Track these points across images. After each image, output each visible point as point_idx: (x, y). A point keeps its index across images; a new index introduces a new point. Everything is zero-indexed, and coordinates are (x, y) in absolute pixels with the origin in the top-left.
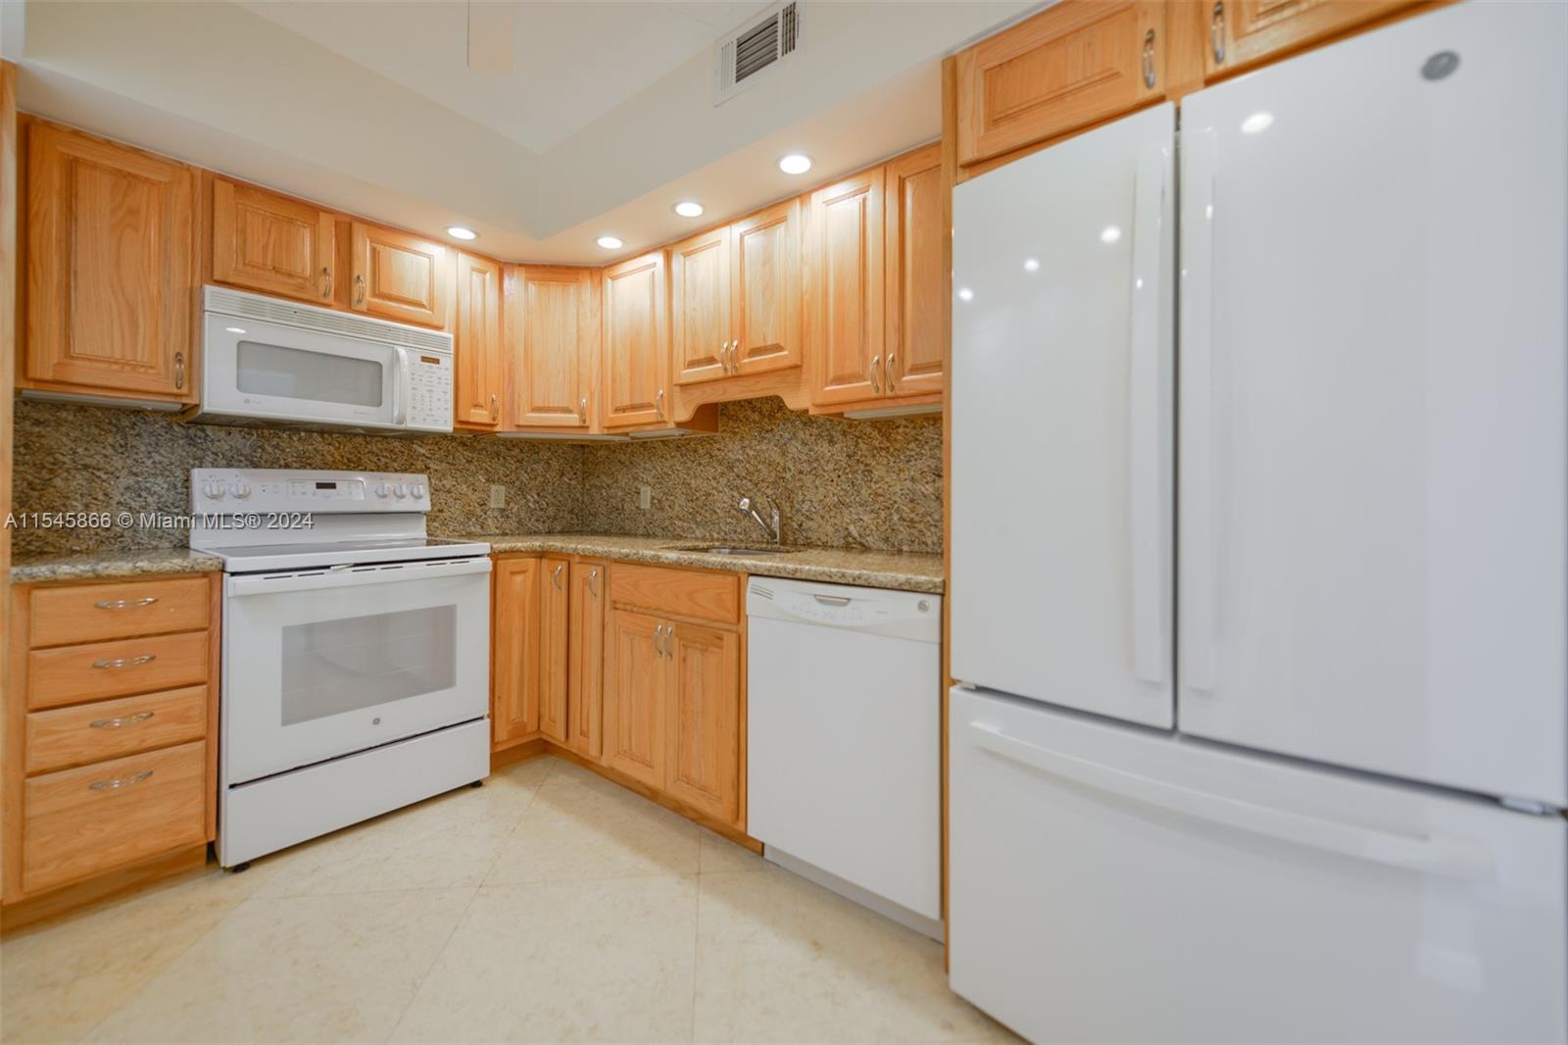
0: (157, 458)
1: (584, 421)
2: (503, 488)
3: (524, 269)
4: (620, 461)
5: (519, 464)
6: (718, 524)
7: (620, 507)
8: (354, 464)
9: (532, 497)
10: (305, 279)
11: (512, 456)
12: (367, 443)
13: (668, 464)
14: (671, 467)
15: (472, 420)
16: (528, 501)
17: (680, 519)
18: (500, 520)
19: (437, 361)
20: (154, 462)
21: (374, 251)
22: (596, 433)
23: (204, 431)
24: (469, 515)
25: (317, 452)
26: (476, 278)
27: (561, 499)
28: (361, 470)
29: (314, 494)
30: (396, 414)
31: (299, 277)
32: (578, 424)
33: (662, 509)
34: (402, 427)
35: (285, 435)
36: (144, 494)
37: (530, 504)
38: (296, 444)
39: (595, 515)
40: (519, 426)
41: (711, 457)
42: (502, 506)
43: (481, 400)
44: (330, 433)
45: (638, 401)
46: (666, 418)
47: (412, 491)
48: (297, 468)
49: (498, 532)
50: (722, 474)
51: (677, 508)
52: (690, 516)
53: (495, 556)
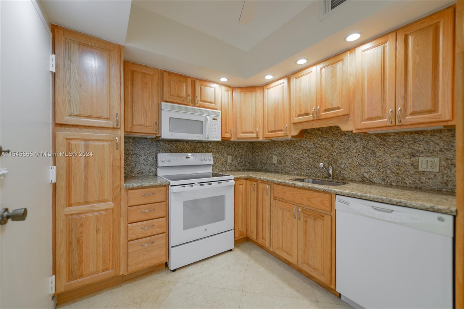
0: (150, 151)
1: (258, 136)
2: (231, 156)
3: (239, 89)
4: (265, 148)
5: (235, 149)
6: (304, 170)
7: (266, 162)
8: (193, 151)
9: (239, 159)
10: (184, 98)
11: (233, 147)
12: (197, 144)
13: (283, 149)
14: (284, 150)
15: (225, 137)
16: (238, 160)
17: (288, 167)
18: (230, 166)
19: (216, 120)
20: (149, 152)
21: (201, 88)
22: (261, 139)
23: (160, 143)
24: (223, 164)
25: (185, 147)
26: (226, 93)
27: (246, 159)
28: (196, 152)
29: (185, 160)
30: (207, 136)
31: (183, 98)
32: (256, 137)
33: (281, 164)
34: (208, 140)
35: (178, 143)
36: (147, 161)
37: (238, 161)
38: (180, 146)
39: (257, 164)
40: (238, 138)
41: (301, 146)
42: (231, 162)
43: (228, 131)
44: (188, 142)
45: (276, 129)
46: (288, 135)
47: (208, 158)
48: (181, 153)
49: (230, 170)
50: (305, 153)
51: (287, 163)
52: (292, 166)
53: (235, 179)
